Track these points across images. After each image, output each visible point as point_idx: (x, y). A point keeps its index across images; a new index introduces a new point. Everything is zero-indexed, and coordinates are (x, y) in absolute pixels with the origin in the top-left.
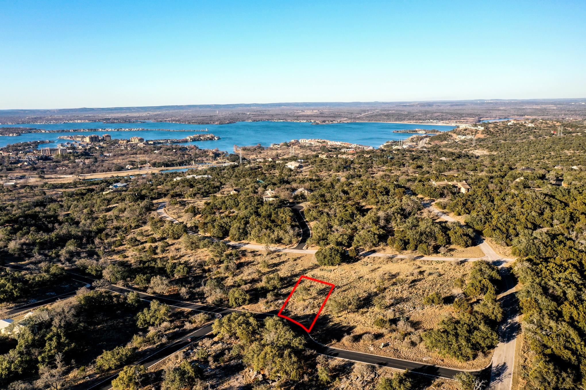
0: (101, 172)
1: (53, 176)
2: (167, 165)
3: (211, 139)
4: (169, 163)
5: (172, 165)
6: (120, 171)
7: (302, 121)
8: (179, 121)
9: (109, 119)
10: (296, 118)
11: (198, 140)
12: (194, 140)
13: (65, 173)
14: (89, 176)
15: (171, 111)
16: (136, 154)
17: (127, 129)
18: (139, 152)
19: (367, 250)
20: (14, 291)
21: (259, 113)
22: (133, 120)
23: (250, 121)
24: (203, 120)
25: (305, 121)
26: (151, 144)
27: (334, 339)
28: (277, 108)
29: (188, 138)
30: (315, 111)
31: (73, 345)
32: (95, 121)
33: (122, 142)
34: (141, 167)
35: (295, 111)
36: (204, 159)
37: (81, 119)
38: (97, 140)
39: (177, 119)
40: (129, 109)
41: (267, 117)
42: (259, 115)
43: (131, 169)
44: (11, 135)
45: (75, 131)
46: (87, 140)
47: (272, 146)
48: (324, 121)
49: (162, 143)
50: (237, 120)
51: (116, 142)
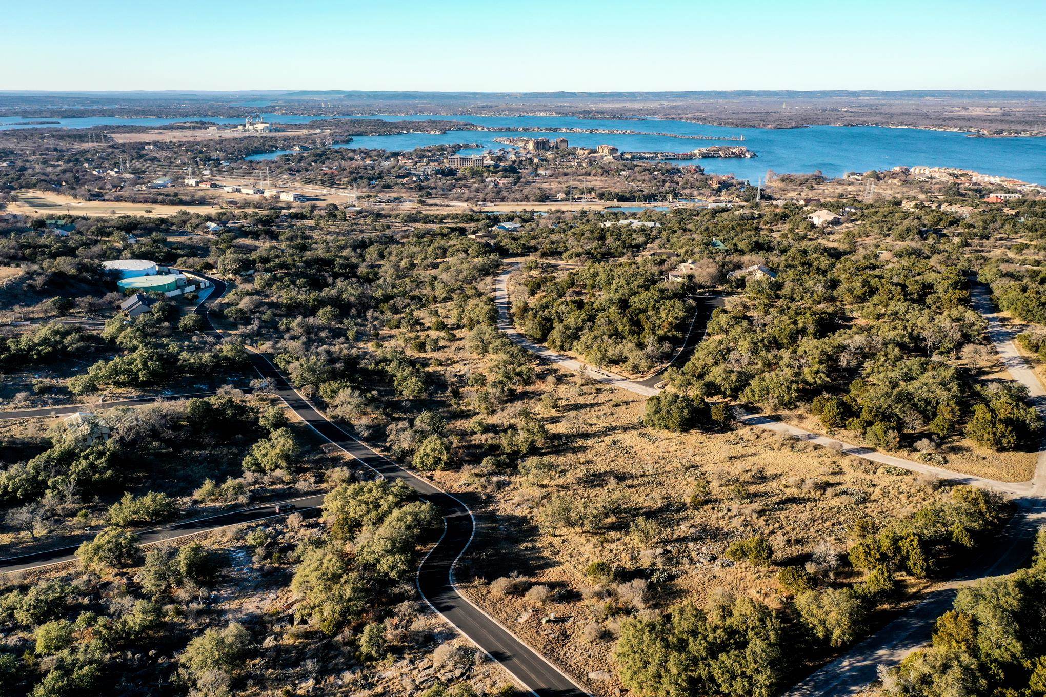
0: (513, 201)
1: (438, 202)
2: (622, 199)
3: (739, 156)
4: (628, 195)
5: (632, 199)
6: (543, 201)
7: (949, 130)
8: (704, 119)
9: (589, 112)
10: (940, 122)
11: (713, 157)
12: (706, 156)
13: (459, 199)
14: (490, 208)
15: (702, 101)
16: (589, 175)
17: (607, 131)
18: (594, 172)
19: (768, 412)
20: (140, 373)
21: (866, 109)
22: (628, 115)
23: (839, 124)
24: (748, 120)
25: (955, 130)
26: (627, 159)
27: (480, 577)
28: (914, 101)
29: (697, 152)
30: (992, 110)
31: (109, 473)
32: (567, 115)
33: (581, 152)
34: (580, 199)
35: (947, 108)
36: (695, 193)
37: (546, 111)
38: (546, 147)
39: (704, 115)
40: (633, 96)
41: (878, 119)
42: (864, 114)
43: (562, 200)
44: (433, 132)
45: (525, 130)
46: (531, 146)
47: (845, 177)
48: (998, 132)
49: (647, 158)
50: (815, 121)
51: (572, 153)
